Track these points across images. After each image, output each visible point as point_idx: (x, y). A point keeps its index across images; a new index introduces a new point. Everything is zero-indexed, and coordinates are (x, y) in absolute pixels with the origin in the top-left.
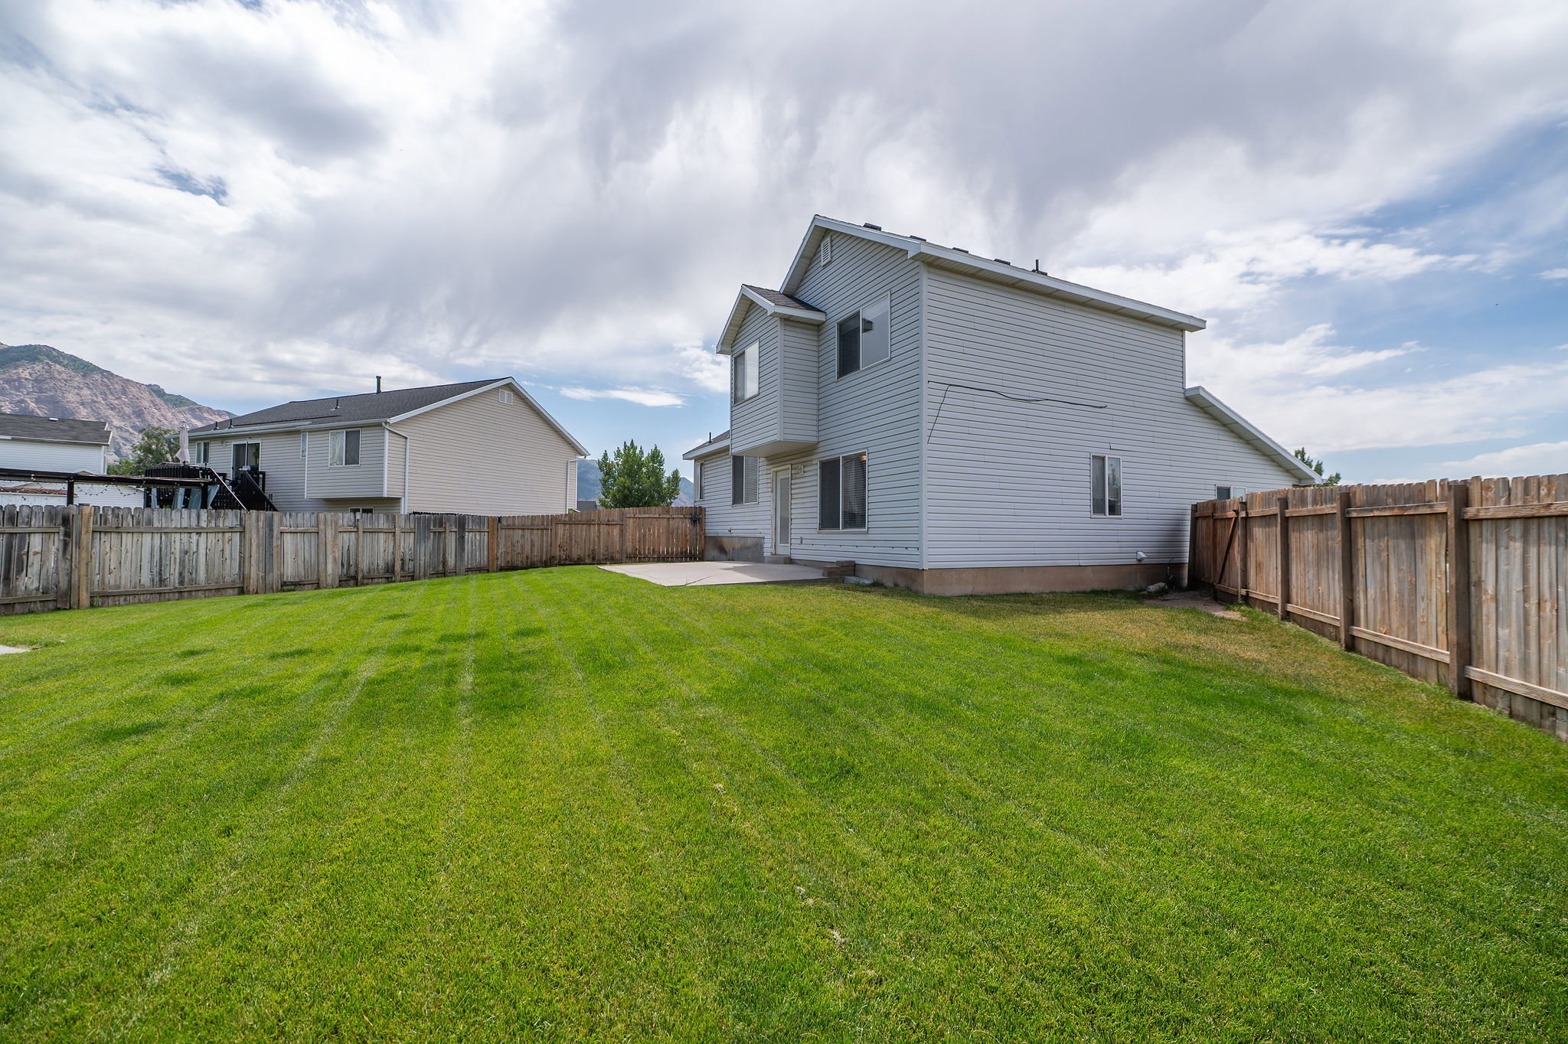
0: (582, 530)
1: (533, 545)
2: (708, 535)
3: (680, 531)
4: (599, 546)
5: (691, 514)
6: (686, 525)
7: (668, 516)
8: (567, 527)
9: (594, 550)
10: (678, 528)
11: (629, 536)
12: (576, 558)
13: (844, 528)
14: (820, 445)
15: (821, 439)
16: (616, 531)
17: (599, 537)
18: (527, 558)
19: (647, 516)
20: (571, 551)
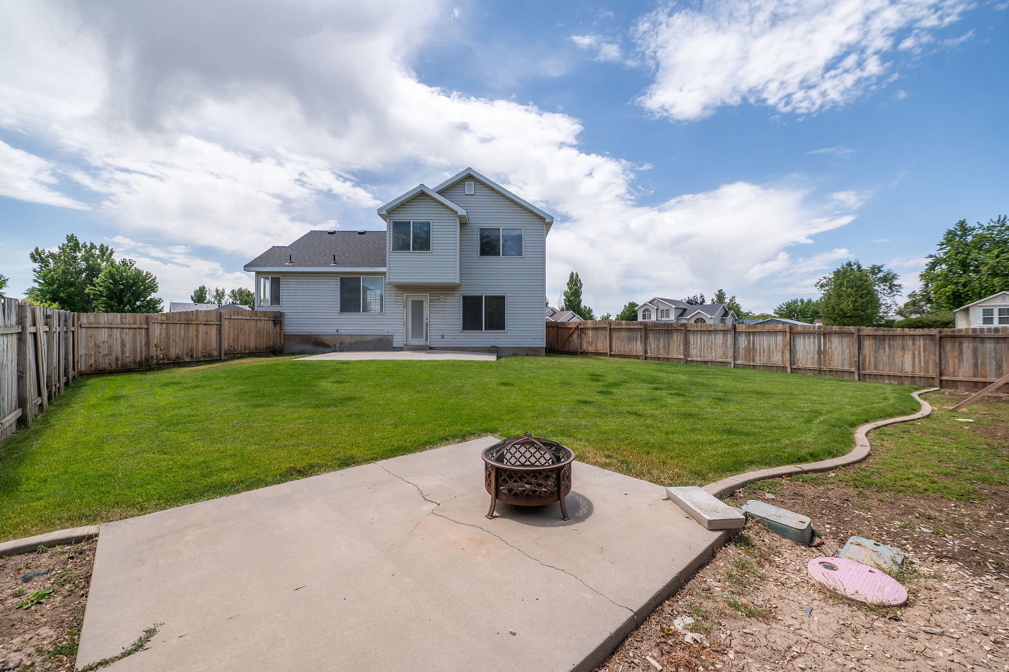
0: (180, 330)
1: (123, 345)
2: (286, 333)
3: (265, 332)
4: (197, 344)
5: (273, 317)
6: (269, 325)
7: (257, 318)
8: (164, 326)
9: (192, 348)
10: (263, 328)
11: (225, 335)
12: (174, 357)
13: (485, 330)
14: (462, 287)
15: (462, 284)
16: (214, 331)
17: (197, 336)
18: (117, 359)
19: (240, 317)
20: (168, 351)
